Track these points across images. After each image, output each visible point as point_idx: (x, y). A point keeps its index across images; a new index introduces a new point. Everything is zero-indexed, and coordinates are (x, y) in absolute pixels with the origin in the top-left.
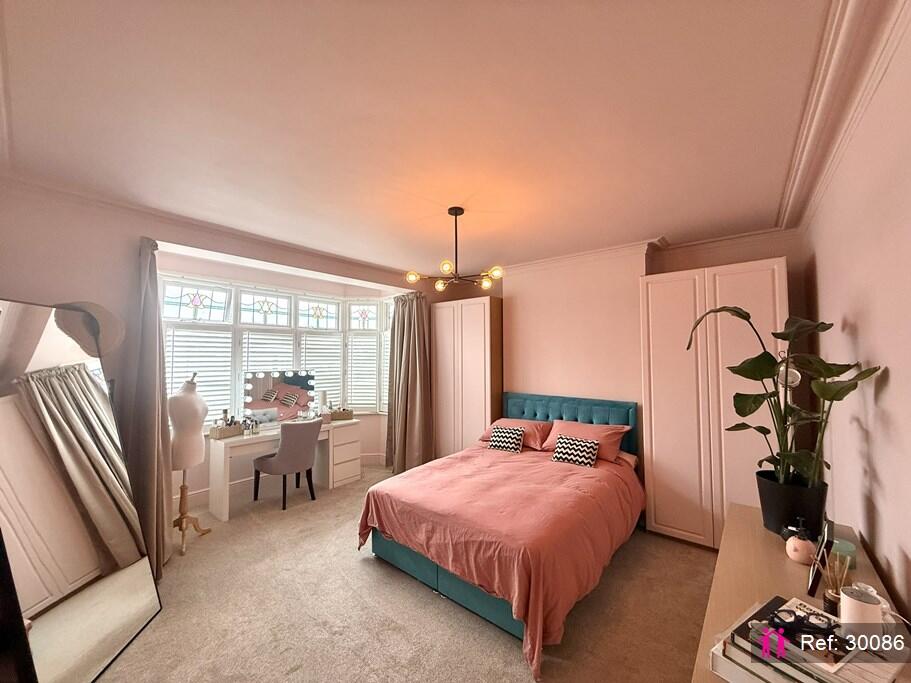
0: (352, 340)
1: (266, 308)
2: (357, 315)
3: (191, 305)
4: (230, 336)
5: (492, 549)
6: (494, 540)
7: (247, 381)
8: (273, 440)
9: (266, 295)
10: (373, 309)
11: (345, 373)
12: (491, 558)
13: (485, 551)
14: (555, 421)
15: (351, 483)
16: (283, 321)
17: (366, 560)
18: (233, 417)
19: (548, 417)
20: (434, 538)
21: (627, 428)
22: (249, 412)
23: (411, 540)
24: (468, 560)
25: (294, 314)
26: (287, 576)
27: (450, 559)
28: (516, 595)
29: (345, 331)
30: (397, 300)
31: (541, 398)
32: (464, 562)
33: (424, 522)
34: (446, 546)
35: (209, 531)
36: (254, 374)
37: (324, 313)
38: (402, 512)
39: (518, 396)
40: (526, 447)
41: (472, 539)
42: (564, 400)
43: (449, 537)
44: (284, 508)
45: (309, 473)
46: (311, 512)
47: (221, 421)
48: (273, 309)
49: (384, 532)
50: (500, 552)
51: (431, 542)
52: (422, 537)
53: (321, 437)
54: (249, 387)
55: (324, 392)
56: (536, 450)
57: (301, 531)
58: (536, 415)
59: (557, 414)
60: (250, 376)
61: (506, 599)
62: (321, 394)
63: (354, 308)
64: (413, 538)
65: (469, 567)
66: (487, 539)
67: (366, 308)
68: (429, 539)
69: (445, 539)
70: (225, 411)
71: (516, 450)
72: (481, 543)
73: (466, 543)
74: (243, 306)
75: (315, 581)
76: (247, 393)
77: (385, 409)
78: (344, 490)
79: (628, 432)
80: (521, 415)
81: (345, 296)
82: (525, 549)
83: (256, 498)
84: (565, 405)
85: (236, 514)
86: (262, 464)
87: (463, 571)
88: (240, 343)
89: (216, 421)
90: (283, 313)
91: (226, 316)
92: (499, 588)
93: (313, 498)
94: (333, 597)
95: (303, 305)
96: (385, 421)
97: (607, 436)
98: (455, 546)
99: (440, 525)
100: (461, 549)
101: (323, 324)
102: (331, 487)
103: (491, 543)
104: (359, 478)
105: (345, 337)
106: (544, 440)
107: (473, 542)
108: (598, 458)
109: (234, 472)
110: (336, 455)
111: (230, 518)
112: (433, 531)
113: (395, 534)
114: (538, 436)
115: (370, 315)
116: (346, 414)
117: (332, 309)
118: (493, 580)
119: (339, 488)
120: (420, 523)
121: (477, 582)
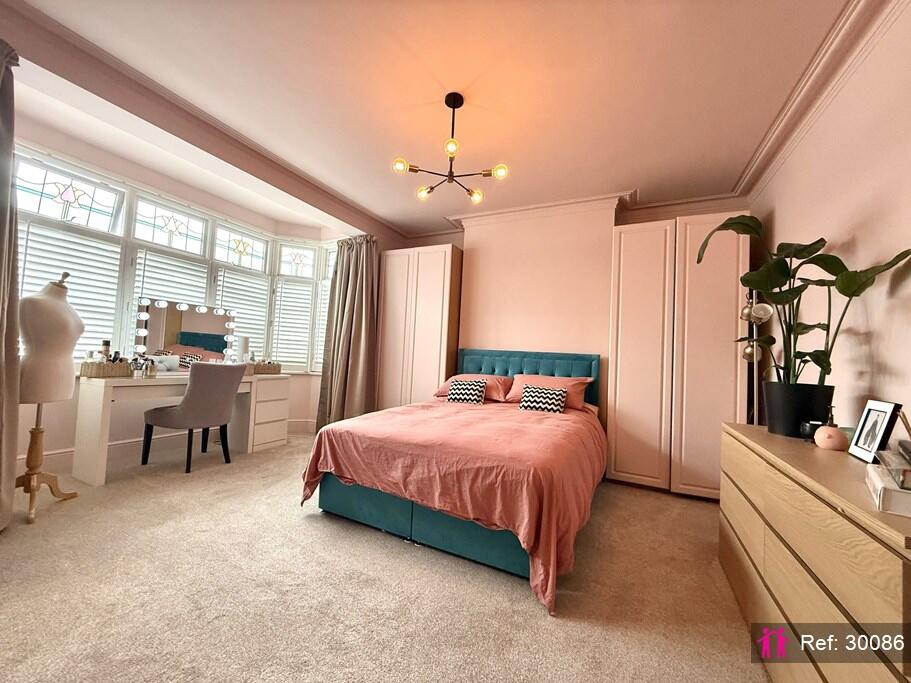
0: (280, 286)
1: (171, 226)
2: (290, 259)
3: (58, 199)
4: (119, 250)
5: (494, 473)
6: (495, 464)
7: (141, 309)
8: (178, 386)
9: (174, 210)
10: (310, 254)
11: (270, 323)
12: (492, 485)
13: (484, 478)
14: (516, 376)
15: (274, 448)
16: (195, 248)
17: (312, 517)
18: (116, 353)
19: (507, 372)
20: (413, 474)
21: (590, 380)
22: (142, 349)
23: (382, 481)
24: (460, 492)
25: (209, 241)
26: (203, 538)
27: (437, 494)
28: (526, 520)
29: (273, 275)
30: (342, 244)
31: (501, 354)
32: (455, 494)
33: (399, 457)
34: (431, 479)
35: (73, 496)
36: (153, 301)
37: (249, 250)
38: (368, 449)
39: (474, 352)
40: (488, 400)
41: (465, 467)
42: (525, 355)
43: (435, 469)
44: (188, 471)
45: (223, 429)
46: (226, 474)
47: (100, 355)
48: (183, 231)
49: (342, 477)
50: (503, 477)
51: (410, 478)
52: (397, 474)
53: (242, 389)
54: (145, 316)
55: (247, 339)
56: (499, 402)
57: (217, 493)
58: (494, 371)
59: (518, 369)
60: (145, 302)
61: (510, 529)
62: (241, 340)
63: (286, 251)
64: (383, 477)
65: (461, 499)
66: (485, 464)
67: (301, 252)
68: (406, 476)
69: (429, 472)
70: (107, 343)
71: (478, 402)
72: (478, 470)
73: (459, 473)
74: (138, 217)
75: (246, 540)
76: (142, 324)
77: (319, 369)
78: (268, 454)
79: (590, 384)
80: (479, 371)
81: (276, 234)
82: (535, 469)
83: (145, 461)
84: (526, 359)
85: (117, 477)
86: (157, 418)
87: (455, 504)
88: (133, 262)
89: (92, 353)
90: (194, 238)
91: (114, 225)
92: (501, 518)
93: (228, 461)
94: (275, 555)
95: (222, 235)
96: (317, 384)
97: (573, 385)
98: (443, 478)
99: (423, 457)
100: (451, 482)
101: (246, 262)
102: (250, 451)
103: (492, 468)
104: (285, 442)
105: (272, 281)
106: (507, 392)
107: (468, 470)
108: (566, 406)
109: (116, 427)
110: (259, 412)
111: (106, 482)
112: (412, 466)
113: (359, 476)
114: (500, 387)
115: (305, 261)
116: (272, 369)
117: (259, 247)
118: (492, 511)
119: (258, 453)
120: (395, 459)
121: (472, 516)
